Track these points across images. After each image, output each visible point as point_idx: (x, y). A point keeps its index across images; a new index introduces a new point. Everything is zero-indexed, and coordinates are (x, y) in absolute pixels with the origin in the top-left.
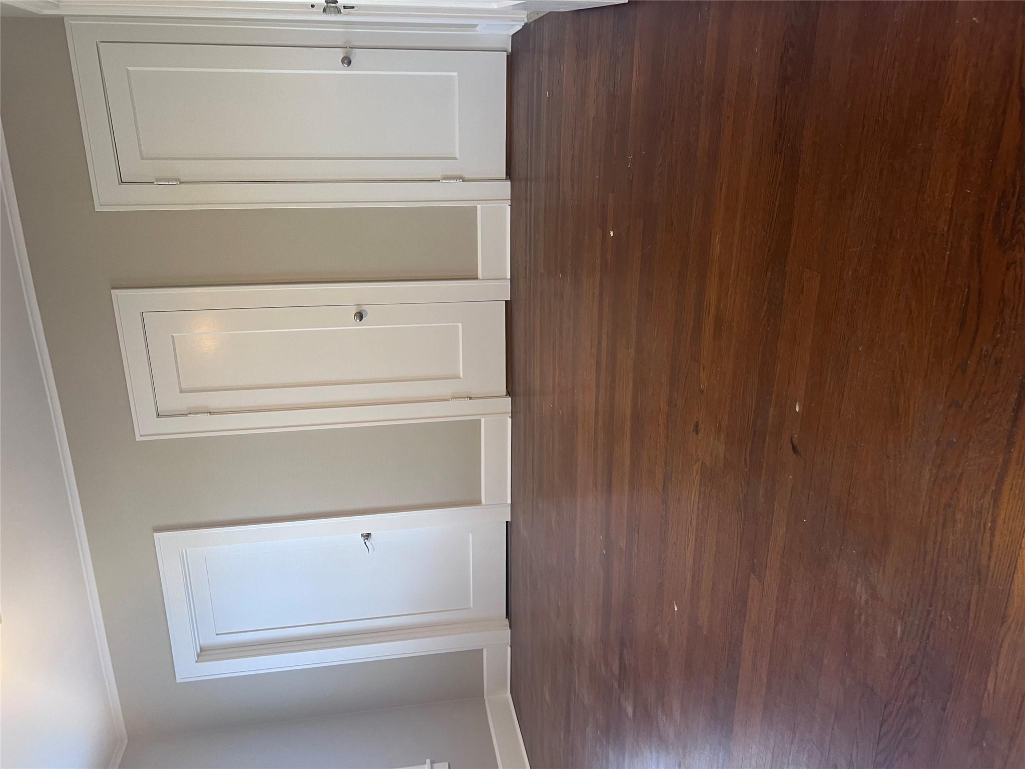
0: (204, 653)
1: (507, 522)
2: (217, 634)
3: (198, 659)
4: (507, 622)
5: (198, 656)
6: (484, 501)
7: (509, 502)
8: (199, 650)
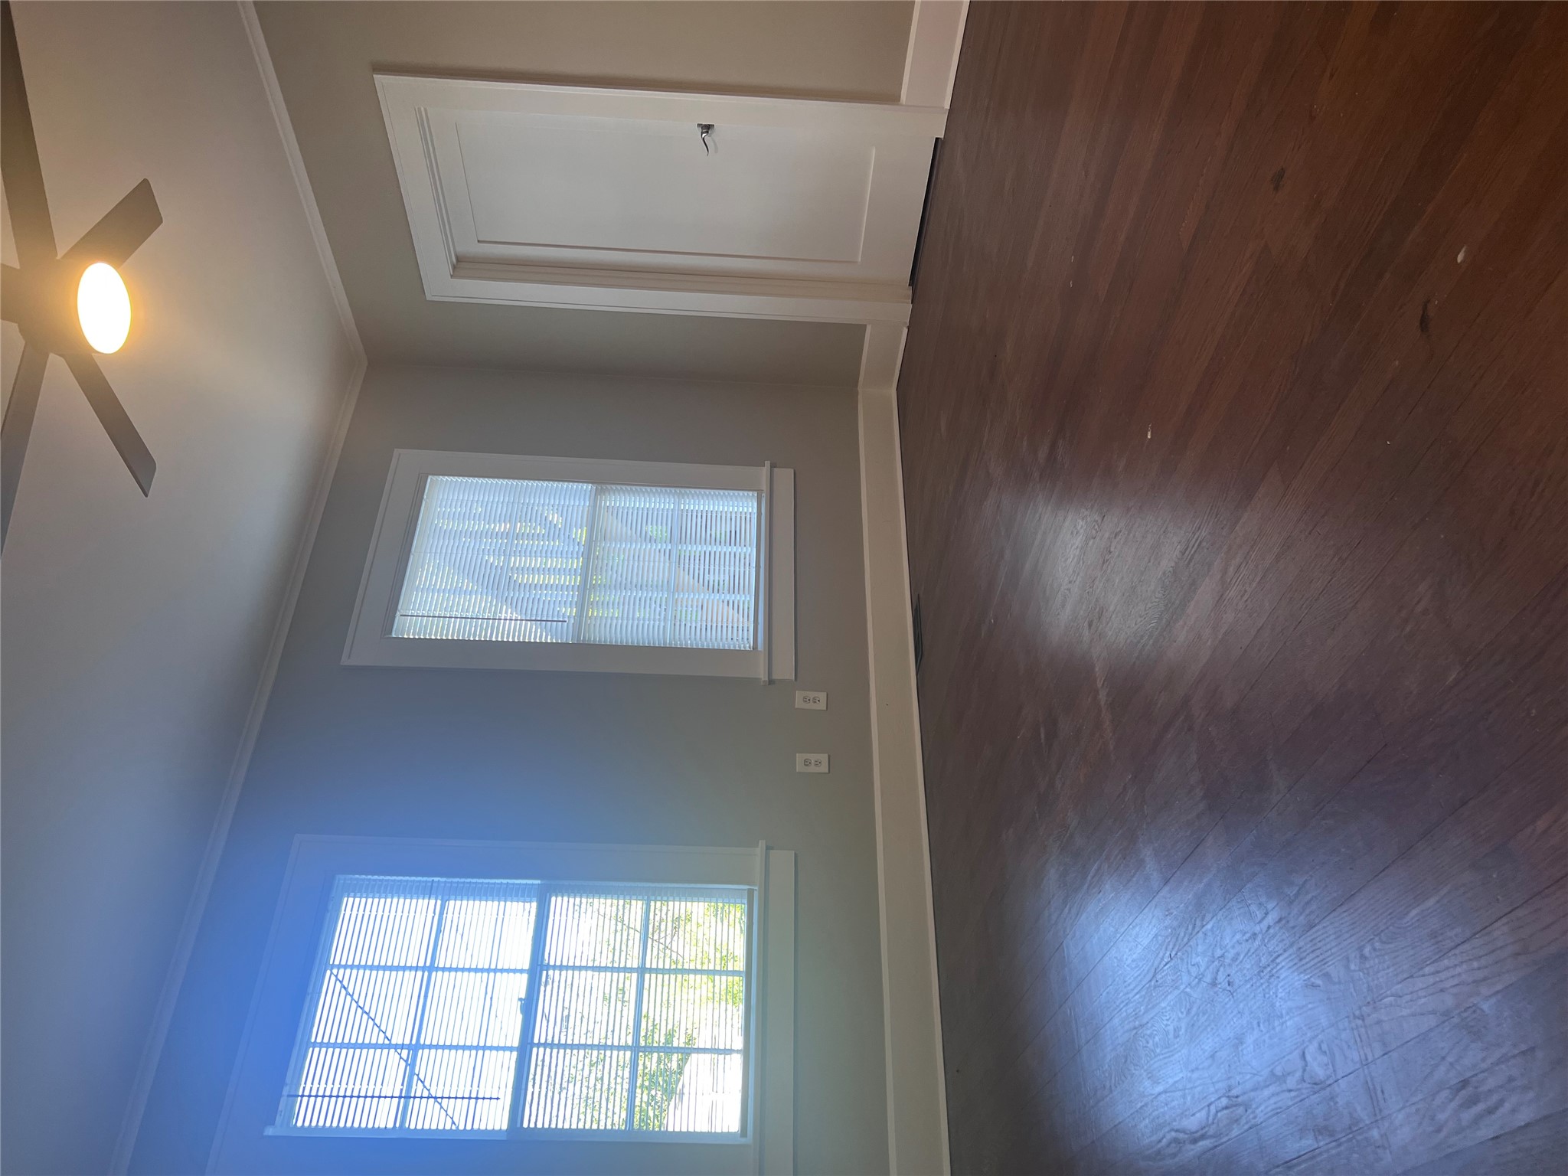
0: (463, 265)
1: (937, 139)
2: (478, 241)
3: (453, 272)
4: (910, 292)
5: (454, 268)
6: (904, 100)
7: (947, 106)
8: (454, 260)
